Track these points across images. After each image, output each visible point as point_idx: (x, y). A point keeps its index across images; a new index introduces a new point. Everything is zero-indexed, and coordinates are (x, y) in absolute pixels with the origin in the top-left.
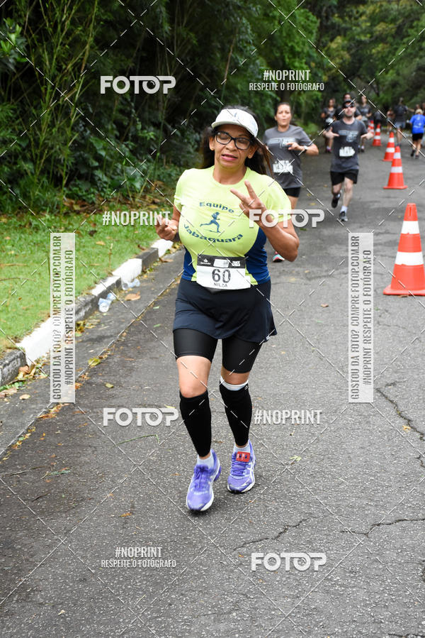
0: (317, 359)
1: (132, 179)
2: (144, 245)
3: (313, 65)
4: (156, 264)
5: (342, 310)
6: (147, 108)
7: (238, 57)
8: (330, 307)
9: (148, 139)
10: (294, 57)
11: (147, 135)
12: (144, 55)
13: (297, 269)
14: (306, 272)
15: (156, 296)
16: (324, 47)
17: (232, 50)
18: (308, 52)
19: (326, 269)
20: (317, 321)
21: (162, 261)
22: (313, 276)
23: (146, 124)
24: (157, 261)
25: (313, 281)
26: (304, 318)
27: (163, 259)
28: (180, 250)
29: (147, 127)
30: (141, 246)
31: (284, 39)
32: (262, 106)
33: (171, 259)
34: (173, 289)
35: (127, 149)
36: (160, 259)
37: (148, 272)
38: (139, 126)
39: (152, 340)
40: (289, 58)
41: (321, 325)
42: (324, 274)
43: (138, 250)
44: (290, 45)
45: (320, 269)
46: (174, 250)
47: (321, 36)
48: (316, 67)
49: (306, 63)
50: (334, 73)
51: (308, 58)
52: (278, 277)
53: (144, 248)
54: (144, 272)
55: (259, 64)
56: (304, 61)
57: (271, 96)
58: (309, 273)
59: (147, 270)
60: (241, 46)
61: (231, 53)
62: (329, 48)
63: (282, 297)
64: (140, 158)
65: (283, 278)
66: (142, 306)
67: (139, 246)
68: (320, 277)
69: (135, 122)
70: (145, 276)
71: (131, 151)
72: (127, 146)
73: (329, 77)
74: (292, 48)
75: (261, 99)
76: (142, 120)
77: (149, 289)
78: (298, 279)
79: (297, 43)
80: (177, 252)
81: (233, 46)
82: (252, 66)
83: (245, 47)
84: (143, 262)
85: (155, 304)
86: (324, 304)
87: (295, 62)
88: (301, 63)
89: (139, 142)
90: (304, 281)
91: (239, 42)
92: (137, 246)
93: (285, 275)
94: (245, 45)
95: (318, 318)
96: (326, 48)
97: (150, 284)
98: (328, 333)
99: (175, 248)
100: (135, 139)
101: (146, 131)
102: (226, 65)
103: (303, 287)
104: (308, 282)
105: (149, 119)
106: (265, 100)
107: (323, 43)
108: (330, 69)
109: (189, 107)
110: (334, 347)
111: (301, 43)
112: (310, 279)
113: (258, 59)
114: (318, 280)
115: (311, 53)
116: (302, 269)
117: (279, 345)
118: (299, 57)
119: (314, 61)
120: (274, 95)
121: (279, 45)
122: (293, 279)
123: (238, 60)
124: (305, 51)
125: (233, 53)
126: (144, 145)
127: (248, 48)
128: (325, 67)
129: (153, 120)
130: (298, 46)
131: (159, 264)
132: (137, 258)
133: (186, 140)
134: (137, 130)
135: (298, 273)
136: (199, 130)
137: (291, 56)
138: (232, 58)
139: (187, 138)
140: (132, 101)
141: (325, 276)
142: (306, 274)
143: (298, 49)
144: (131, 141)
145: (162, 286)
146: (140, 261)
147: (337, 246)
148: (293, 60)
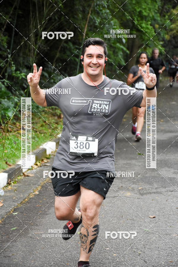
0: (142, 262)
1: (7, 109)
2: (11, 162)
3: (157, 26)
4: (19, 178)
5: (166, 221)
6: (21, 54)
7: (95, 18)
8: (157, 218)
9: (20, 78)
10: (142, 19)
11: (19, 75)
12: (20, 13)
13: (133, 186)
14: (140, 188)
15: (16, 204)
16: (167, 12)
17: (90, 12)
18: (153, 16)
19: (156, 186)
20: (145, 229)
21: (25, 176)
22: (145, 192)
23: (21, 66)
24: (21, 176)
25: (145, 196)
26: (135, 227)
27: (26, 174)
28: (41, 167)
29: (21, 69)
30: (8, 162)
31: (134, 6)
32: (115, 56)
33: (32, 174)
34: (30, 198)
35: (3, 86)
36: (23, 173)
37: (12, 184)
38: (14, 68)
39: (8, 241)
40: (138, 20)
41: (148, 233)
42: (155, 191)
43: (5, 166)
44: (138, 10)
45: (151, 187)
46: (36, 167)
47: (164, 4)
48: (159, 28)
49: (151, 25)
50: (174, 33)
51: (153, 22)
52: (117, 191)
53: (11, 164)
54: (9, 184)
55: (113, 24)
56: (149, 23)
57: (122, 49)
58: (142, 189)
59: (12, 182)
60: (98, 10)
61: (89, 15)
62: (171, 14)
63: (118, 208)
64: (14, 93)
65: (121, 193)
66: (4, 211)
67: (6, 163)
68: (150, 193)
69: (10, 65)
70: (10, 187)
71: (6, 87)
72: (3, 83)
73: (171, 36)
74: (140, 12)
75: (114, 52)
76: (17, 64)
77: (11, 197)
78: (133, 194)
79: (145, 9)
80: (38, 168)
81: (91, 9)
82: (107, 25)
83: (101, 10)
84: (9, 175)
85: (15, 210)
86: (152, 215)
87: (142, 23)
88: (148, 25)
89: (15, 80)
90: (138, 196)
91: (96, 6)
92: (4, 163)
93: (123, 190)
94: (101, 9)
95: (146, 227)
96: (169, 14)
97: (13, 194)
98: (152, 240)
99: (37, 165)
100: (11, 78)
101: (19, 72)
102: (86, 23)
103: (136, 200)
104: (141, 197)
105: (23, 63)
106: (117, 53)
107: (166, 9)
108: (171, 30)
109: (56, 55)
110: (157, 252)
111: (147, 9)
112: (142, 194)
113: (112, 20)
114: (148, 196)
115: (156, 18)
116: (137, 186)
117: (112, 248)
118: (145, 20)
119: (158, 24)
120: (125, 49)
121: (129, 10)
122: (128, 194)
123: (95, 20)
124: (151, 15)
125: (91, 14)
126: (18, 83)
127: (104, 11)
128: (168, 28)
129: (26, 64)
130: (145, 11)
131: (22, 177)
132: (4, 172)
133: (52, 81)
134: (12, 71)
135: (133, 189)
136: (63, 72)
137: (139, 19)
138: (90, 18)
139: (53, 79)
140: (9, 48)
141: (155, 193)
142: (140, 190)
143: (145, 14)
144: (8, 79)
145: (22, 196)
146: (6, 175)
147: (167, 169)
148: (141, 22)
